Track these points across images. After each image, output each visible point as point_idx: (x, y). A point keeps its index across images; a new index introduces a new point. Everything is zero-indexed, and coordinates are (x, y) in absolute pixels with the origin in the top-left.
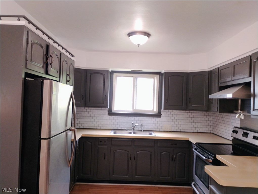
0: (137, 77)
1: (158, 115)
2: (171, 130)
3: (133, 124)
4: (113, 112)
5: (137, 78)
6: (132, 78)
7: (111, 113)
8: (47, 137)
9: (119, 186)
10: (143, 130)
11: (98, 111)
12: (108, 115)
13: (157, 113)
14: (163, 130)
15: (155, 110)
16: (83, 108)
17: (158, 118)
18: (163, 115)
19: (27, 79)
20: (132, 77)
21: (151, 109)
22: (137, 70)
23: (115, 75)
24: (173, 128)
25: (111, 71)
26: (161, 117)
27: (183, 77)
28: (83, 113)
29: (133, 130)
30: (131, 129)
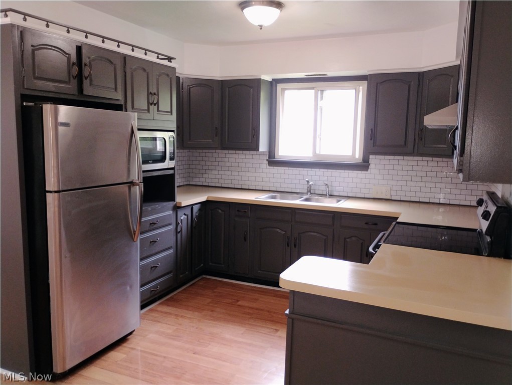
0: (322, 89)
1: (364, 165)
2: (388, 197)
3: (308, 182)
4: (277, 158)
5: (322, 91)
6: (313, 92)
7: (273, 162)
8: (56, 190)
9: (271, 290)
10: (329, 195)
11: (250, 157)
12: (268, 165)
13: (361, 161)
14: (372, 197)
15: (357, 156)
16: (220, 151)
17: (363, 172)
18: (372, 166)
19: (24, 104)
20: (313, 88)
21: (349, 153)
22: (318, 75)
23: (280, 87)
24: (393, 193)
25: (273, 79)
26: (369, 170)
27: (411, 82)
28: (226, 160)
29: (309, 193)
30: (306, 192)
